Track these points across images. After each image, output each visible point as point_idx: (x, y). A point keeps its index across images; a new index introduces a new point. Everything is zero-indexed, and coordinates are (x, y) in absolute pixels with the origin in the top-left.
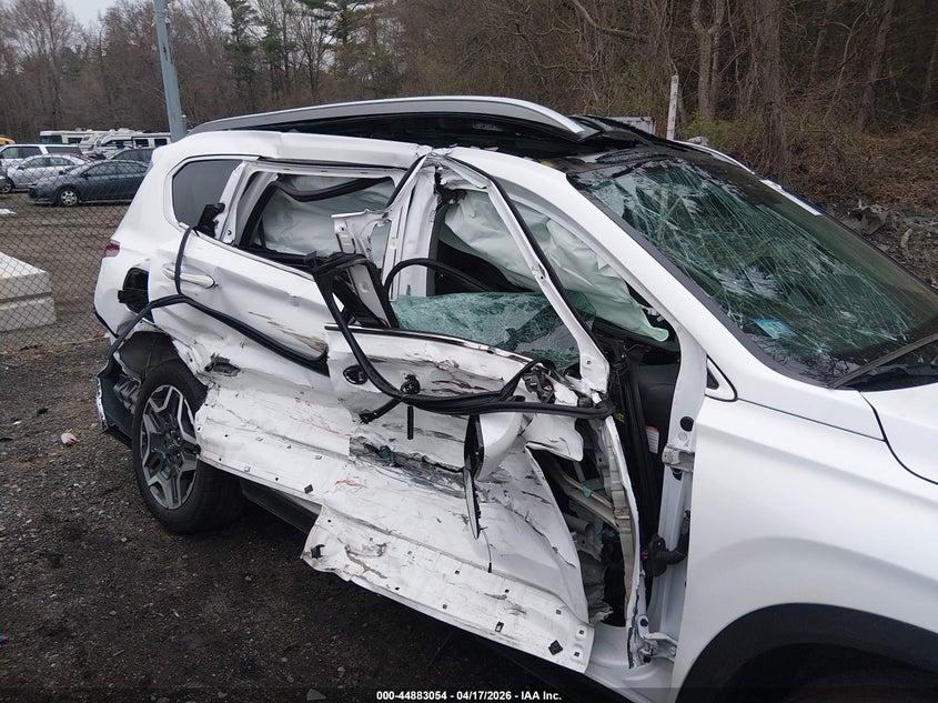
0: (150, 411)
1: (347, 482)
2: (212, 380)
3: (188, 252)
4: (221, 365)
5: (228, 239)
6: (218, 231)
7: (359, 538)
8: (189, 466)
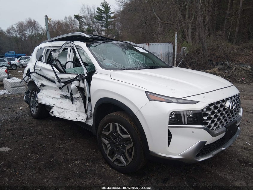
0: (32, 97)
1: (60, 102)
2: (41, 88)
3: (36, 64)
4: (43, 85)
5: (44, 62)
6: (42, 60)
7: (60, 111)
8: (37, 105)
